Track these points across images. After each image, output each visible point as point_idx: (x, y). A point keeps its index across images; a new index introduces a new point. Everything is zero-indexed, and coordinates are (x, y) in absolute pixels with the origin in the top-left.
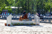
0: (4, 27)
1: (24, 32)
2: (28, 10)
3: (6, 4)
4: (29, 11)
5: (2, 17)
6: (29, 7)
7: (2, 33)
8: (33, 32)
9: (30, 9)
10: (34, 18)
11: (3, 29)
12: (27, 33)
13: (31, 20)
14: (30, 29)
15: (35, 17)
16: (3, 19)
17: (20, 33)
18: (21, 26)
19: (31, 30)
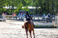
0: (21, 30)
1: (44, 35)
2: (47, 10)
3: (22, 4)
4: (49, 12)
5: (18, 19)
6: (48, 8)
7: (20, 36)
8: (54, 36)
9: (50, 9)
10: (55, 20)
11: (20, 32)
12: (47, 37)
13: (51, 22)
14: (50, 32)
15: (56, 18)
16: (19, 20)
17: (39, 36)
18: (39, 29)
19: (52, 33)
